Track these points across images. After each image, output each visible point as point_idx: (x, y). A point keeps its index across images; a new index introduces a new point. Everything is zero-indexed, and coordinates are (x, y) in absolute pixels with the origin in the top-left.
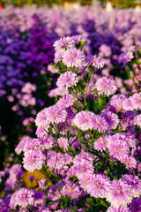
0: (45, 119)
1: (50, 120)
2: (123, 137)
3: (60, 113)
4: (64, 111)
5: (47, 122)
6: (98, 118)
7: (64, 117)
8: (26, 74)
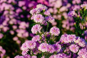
0: (26, 47)
1: (28, 47)
2: (62, 55)
3: (32, 44)
4: (35, 43)
5: (26, 48)
6: (50, 46)
7: (34, 46)
8: (22, 16)
